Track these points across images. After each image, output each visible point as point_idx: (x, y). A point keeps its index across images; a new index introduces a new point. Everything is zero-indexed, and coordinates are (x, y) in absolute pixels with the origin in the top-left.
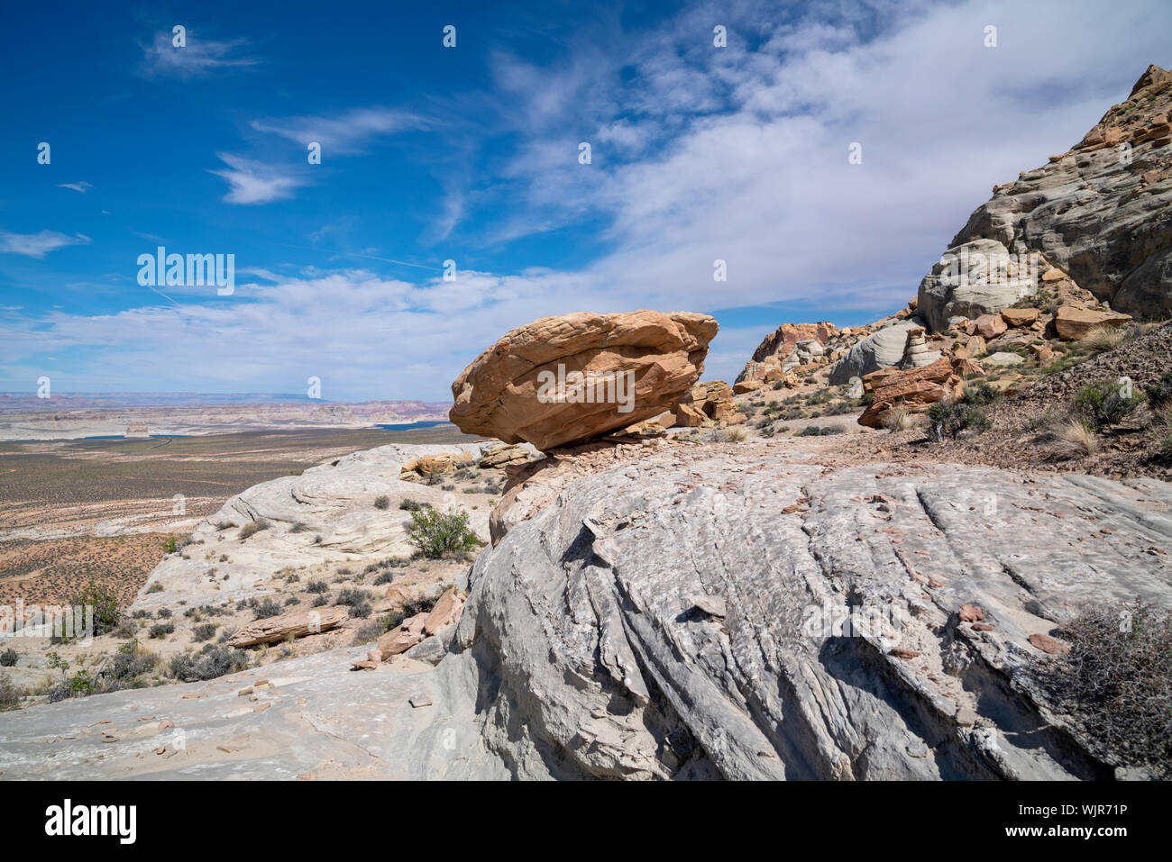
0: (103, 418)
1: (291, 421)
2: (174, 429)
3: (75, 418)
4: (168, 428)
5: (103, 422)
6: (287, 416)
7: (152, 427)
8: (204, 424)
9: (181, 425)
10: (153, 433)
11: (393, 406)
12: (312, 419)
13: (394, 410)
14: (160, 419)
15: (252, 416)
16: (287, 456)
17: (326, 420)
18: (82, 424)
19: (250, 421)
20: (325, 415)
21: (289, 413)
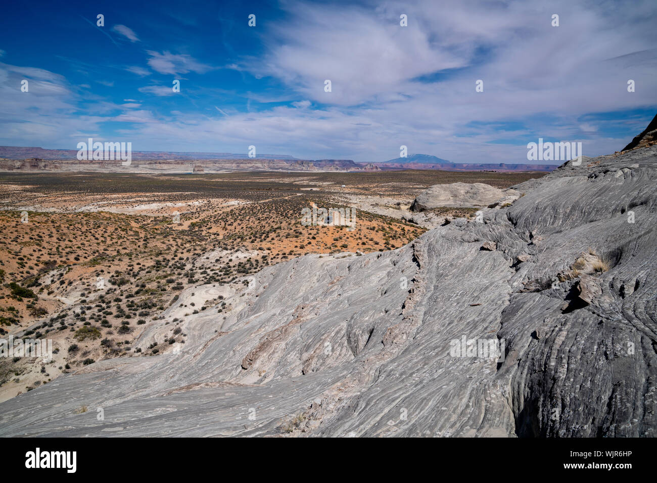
0: (182, 163)
1: (280, 168)
2: (218, 170)
3: (169, 163)
4: (215, 170)
5: (182, 166)
6: (277, 166)
7: (207, 169)
8: (234, 168)
9: (221, 169)
10: (207, 172)
11: (336, 163)
12: (291, 168)
13: (337, 165)
14: (211, 165)
15: (259, 165)
16: (272, 180)
17: (299, 168)
18: (172, 166)
19: (258, 167)
20: (298, 166)
21: (279, 164)
